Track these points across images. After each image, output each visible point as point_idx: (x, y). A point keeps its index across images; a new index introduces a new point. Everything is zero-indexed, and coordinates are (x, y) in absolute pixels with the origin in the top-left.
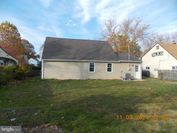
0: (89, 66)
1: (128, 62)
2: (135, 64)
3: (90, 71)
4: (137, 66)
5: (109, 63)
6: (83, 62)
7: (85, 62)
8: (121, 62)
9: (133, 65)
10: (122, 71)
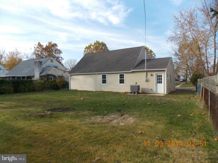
0: (102, 78)
1: (144, 71)
2: (155, 73)
3: (103, 83)
4: (160, 75)
5: (121, 74)
6: (96, 74)
7: (98, 74)
8: (133, 72)
9: (151, 74)
10: (137, 83)
